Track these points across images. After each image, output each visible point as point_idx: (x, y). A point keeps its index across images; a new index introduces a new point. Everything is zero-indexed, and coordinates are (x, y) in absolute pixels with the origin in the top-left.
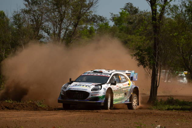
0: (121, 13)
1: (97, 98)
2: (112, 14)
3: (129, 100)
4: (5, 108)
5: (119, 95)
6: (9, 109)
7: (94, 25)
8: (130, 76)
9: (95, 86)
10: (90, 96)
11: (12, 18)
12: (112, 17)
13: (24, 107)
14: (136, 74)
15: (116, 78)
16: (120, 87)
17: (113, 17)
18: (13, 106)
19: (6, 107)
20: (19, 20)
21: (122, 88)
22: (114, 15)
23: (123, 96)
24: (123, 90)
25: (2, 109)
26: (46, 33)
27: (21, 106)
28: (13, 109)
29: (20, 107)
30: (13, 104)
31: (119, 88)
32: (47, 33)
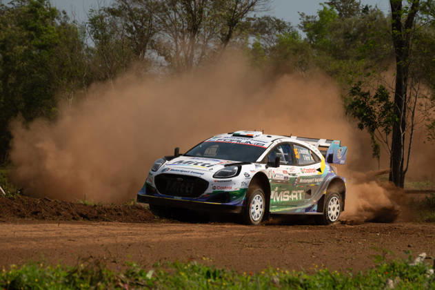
0: (321, 14)
1: (226, 196)
2: (302, 15)
3: (315, 208)
4: (78, 216)
5: (288, 192)
6: (89, 219)
7: (264, 39)
8: (326, 152)
9: (226, 166)
10: (209, 190)
11: (87, 25)
12: (302, 21)
13: (119, 214)
14: (344, 148)
15: (284, 152)
16: (294, 175)
17: (304, 22)
18: (96, 212)
19: (81, 215)
20: (103, 28)
21: (298, 176)
22: (308, 17)
23: (300, 195)
24: (301, 181)
25: (74, 218)
26: (161, 55)
27: (114, 213)
28: (96, 218)
29: (112, 214)
30: (96, 208)
31: (291, 176)
32: (164, 55)
